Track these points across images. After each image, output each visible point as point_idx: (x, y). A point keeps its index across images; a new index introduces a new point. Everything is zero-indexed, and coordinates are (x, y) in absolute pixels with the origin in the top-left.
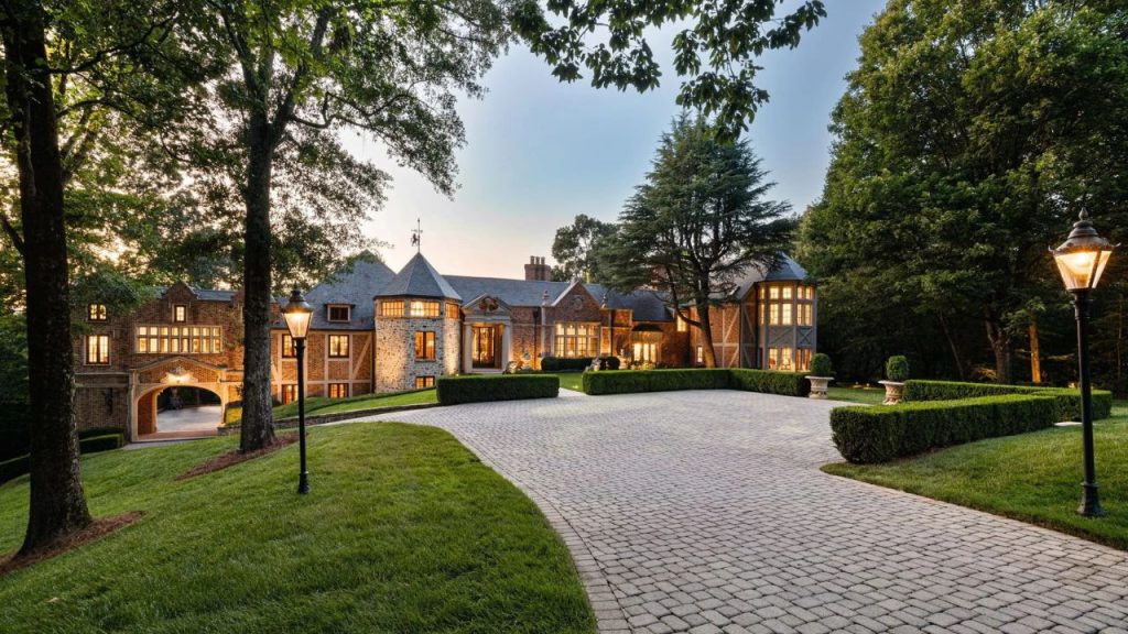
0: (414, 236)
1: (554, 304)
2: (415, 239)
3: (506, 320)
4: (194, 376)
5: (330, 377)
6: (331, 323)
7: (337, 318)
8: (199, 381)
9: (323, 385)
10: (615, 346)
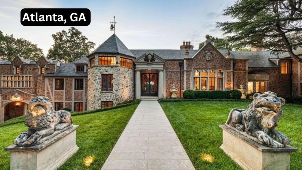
0: (112, 25)
1: (192, 58)
2: (113, 27)
3: (160, 67)
4: (22, 97)
5: (75, 99)
6: (77, 73)
7: (79, 71)
8: (24, 100)
9: (71, 103)
10: (235, 84)
